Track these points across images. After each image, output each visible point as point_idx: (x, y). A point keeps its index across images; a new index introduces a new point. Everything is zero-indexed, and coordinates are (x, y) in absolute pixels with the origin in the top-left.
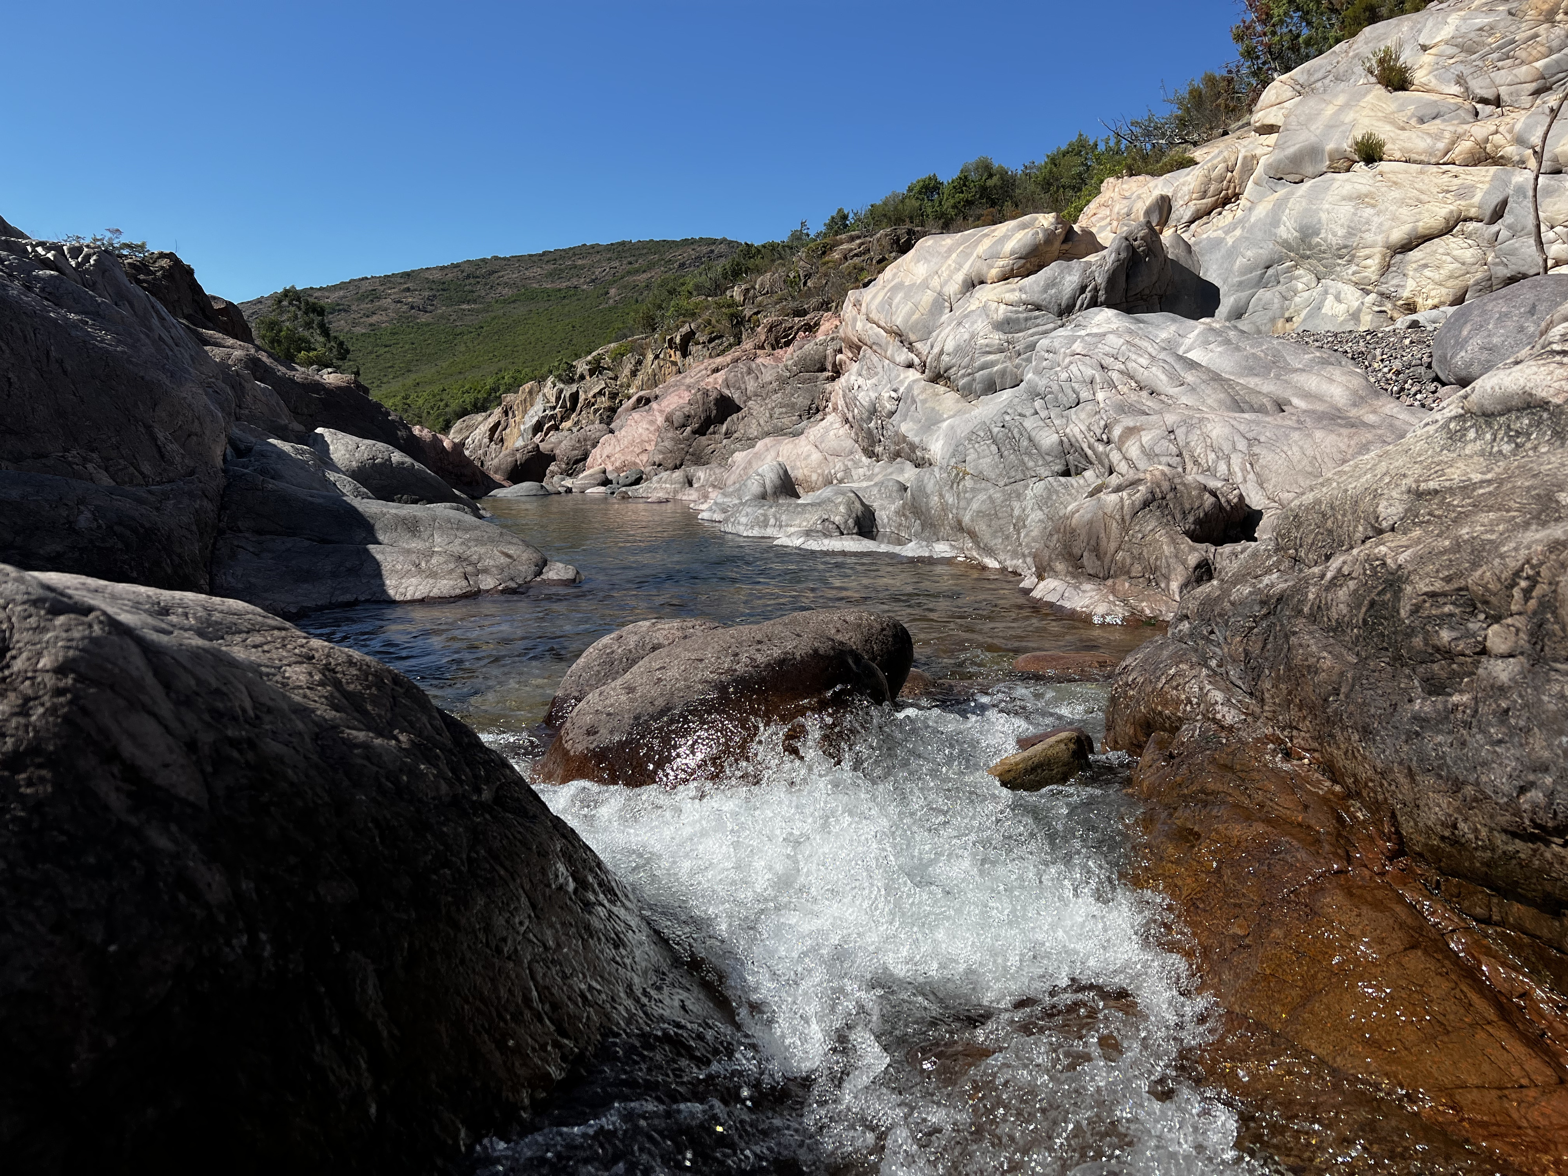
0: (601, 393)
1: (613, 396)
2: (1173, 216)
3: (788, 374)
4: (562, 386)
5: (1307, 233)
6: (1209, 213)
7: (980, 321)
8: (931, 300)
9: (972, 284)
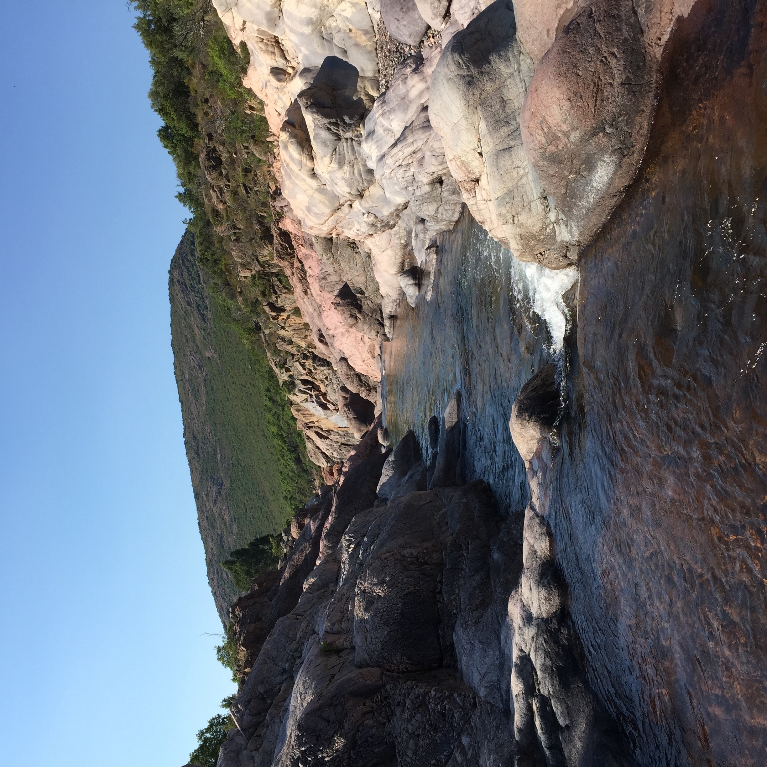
0: (303, 365)
1: (305, 357)
2: (281, 67)
3: (332, 258)
4: (296, 390)
5: (310, 22)
6: (282, 50)
7: (336, 175)
8: (319, 194)
9: (313, 174)
